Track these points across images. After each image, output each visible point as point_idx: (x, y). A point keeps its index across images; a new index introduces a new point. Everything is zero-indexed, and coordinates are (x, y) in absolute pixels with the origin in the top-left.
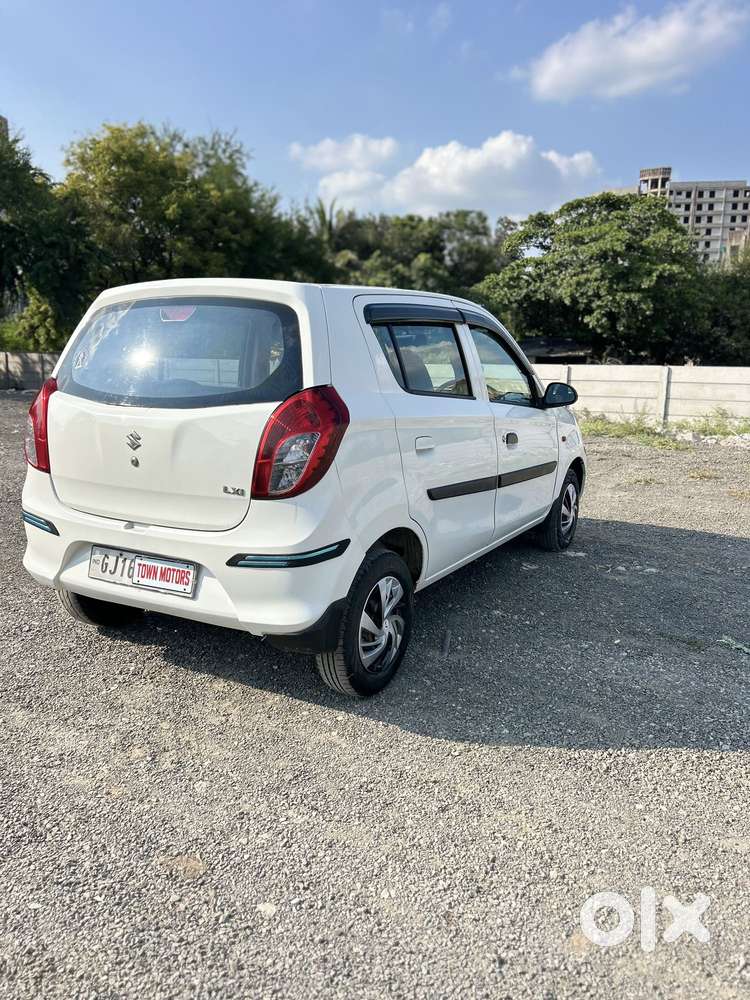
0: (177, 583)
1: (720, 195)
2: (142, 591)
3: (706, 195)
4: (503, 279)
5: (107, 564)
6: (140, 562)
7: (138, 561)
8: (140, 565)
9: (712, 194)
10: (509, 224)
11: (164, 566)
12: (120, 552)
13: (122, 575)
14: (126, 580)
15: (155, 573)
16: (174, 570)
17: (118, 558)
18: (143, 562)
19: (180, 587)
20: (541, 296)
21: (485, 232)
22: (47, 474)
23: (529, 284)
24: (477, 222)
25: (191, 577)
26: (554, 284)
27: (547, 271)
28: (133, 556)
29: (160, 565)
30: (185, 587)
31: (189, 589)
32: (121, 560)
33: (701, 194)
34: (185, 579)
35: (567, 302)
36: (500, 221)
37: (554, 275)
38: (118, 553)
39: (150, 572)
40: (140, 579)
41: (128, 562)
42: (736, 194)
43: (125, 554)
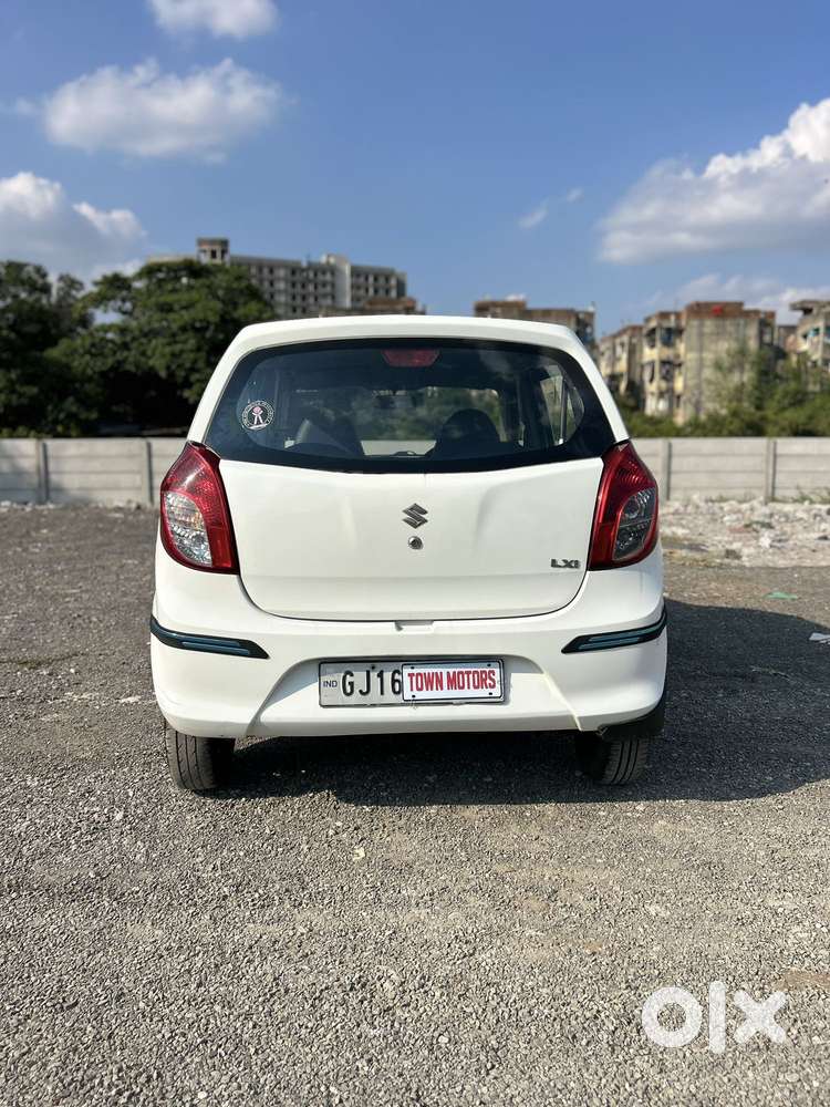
0: (475, 687)
1: (281, 273)
2: (420, 708)
3: (266, 271)
4: (83, 346)
5: (351, 684)
6: (411, 671)
7: (407, 671)
8: (411, 675)
9: (271, 271)
10: (71, 283)
11: (451, 671)
12: (370, 664)
13: (382, 693)
14: (390, 697)
15: (440, 682)
16: (468, 673)
17: (368, 673)
18: (415, 671)
19: (483, 692)
20: (130, 367)
21: (46, 289)
22: (234, 577)
23: (115, 353)
24: (35, 276)
25: (497, 677)
26: (143, 354)
27: (134, 339)
28: (397, 666)
29: (444, 671)
30: (490, 690)
31: (497, 692)
32: (374, 675)
33: (260, 269)
34: (488, 681)
35: (163, 374)
36: (61, 278)
37: (142, 344)
38: (368, 666)
39: (430, 682)
40: (415, 692)
41: (388, 676)
42: (293, 273)
43: (379, 666)
